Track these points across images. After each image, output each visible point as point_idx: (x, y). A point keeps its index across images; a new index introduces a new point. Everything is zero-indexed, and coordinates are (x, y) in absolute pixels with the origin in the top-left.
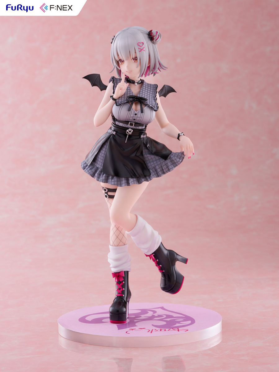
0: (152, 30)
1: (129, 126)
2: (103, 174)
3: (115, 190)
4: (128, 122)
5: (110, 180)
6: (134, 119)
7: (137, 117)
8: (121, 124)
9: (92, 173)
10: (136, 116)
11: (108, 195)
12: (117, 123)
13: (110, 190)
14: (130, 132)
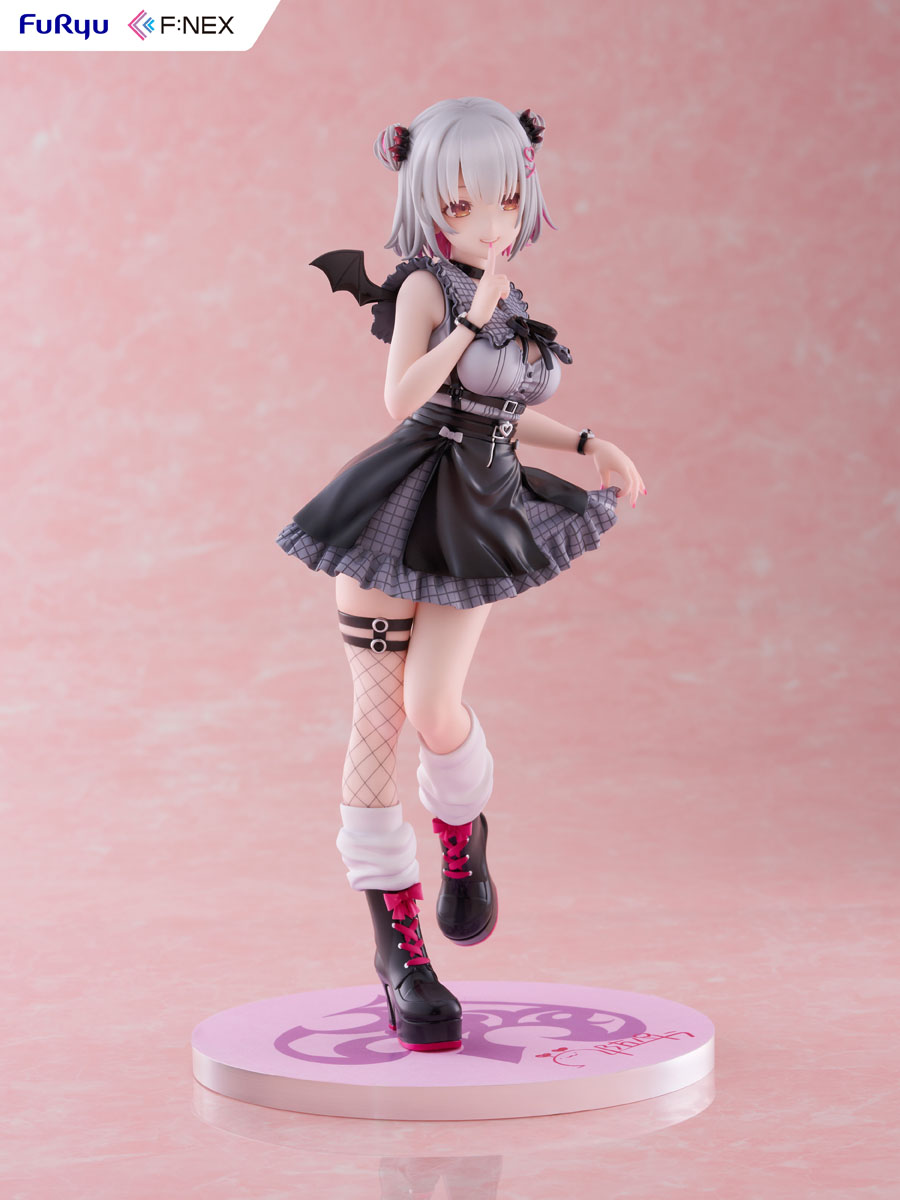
0: (528, 111)
1: (505, 413)
2: (406, 574)
3: (406, 624)
4: (503, 400)
5: (433, 590)
6: (522, 392)
7: (533, 383)
8: (479, 409)
9: (362, 573)
10: (531, 380)
11: (387, 642)
12: (466, 405)
13: (395, 625)
14: (507, 430)
